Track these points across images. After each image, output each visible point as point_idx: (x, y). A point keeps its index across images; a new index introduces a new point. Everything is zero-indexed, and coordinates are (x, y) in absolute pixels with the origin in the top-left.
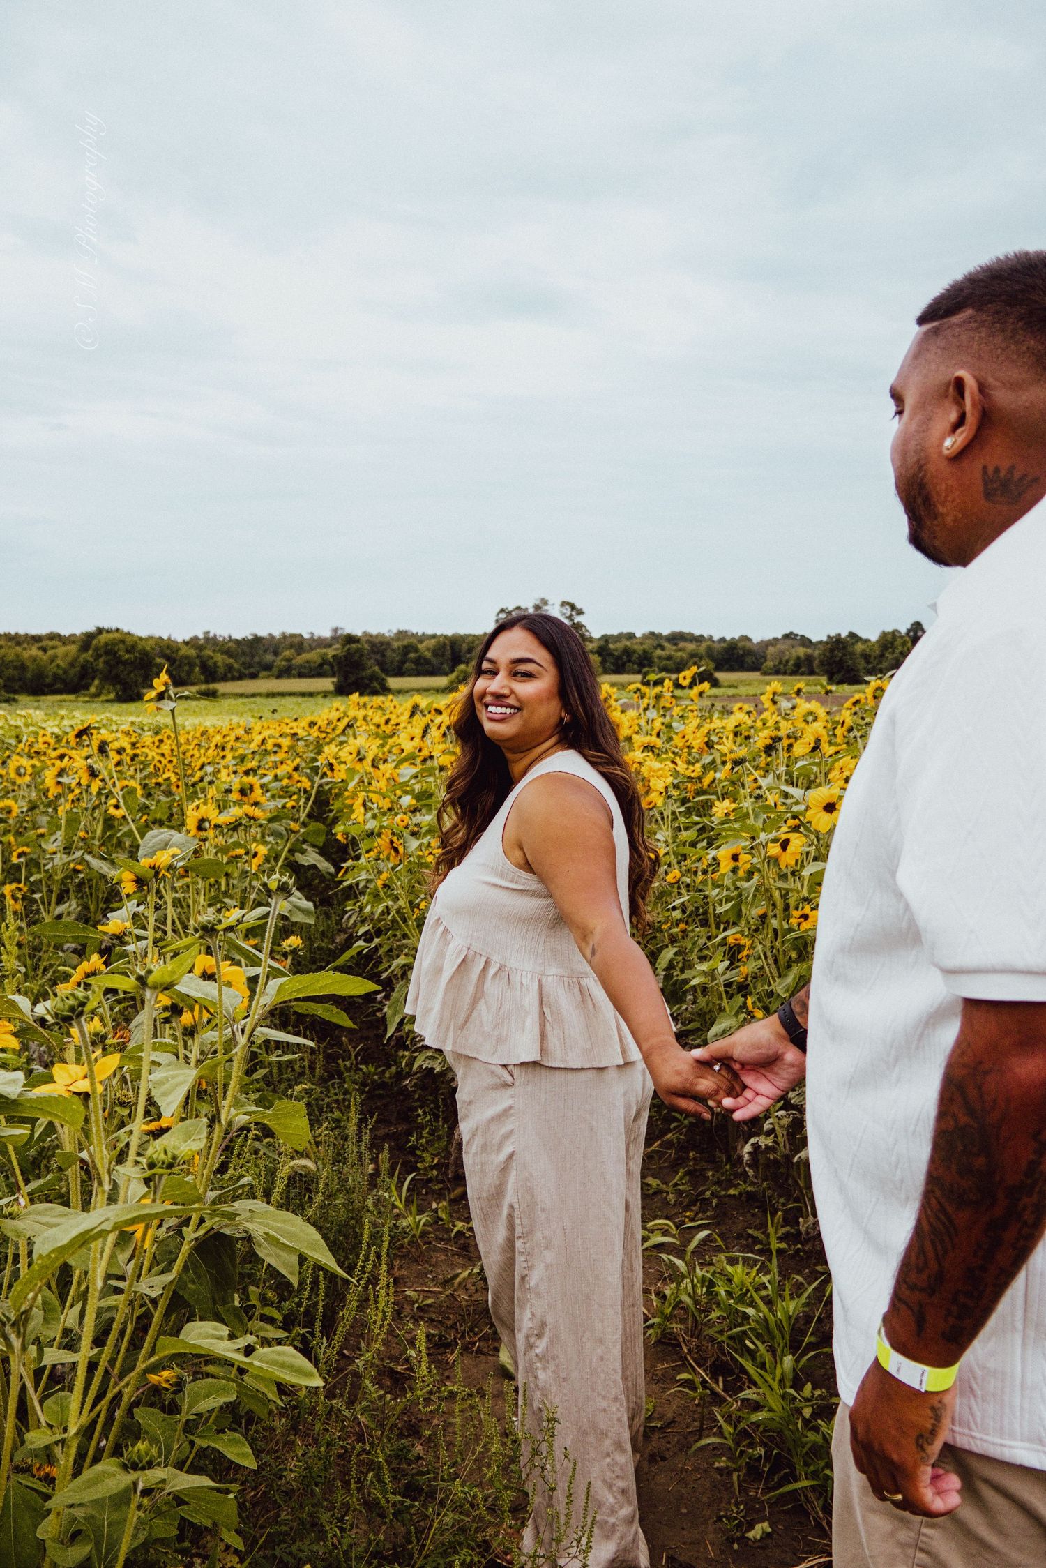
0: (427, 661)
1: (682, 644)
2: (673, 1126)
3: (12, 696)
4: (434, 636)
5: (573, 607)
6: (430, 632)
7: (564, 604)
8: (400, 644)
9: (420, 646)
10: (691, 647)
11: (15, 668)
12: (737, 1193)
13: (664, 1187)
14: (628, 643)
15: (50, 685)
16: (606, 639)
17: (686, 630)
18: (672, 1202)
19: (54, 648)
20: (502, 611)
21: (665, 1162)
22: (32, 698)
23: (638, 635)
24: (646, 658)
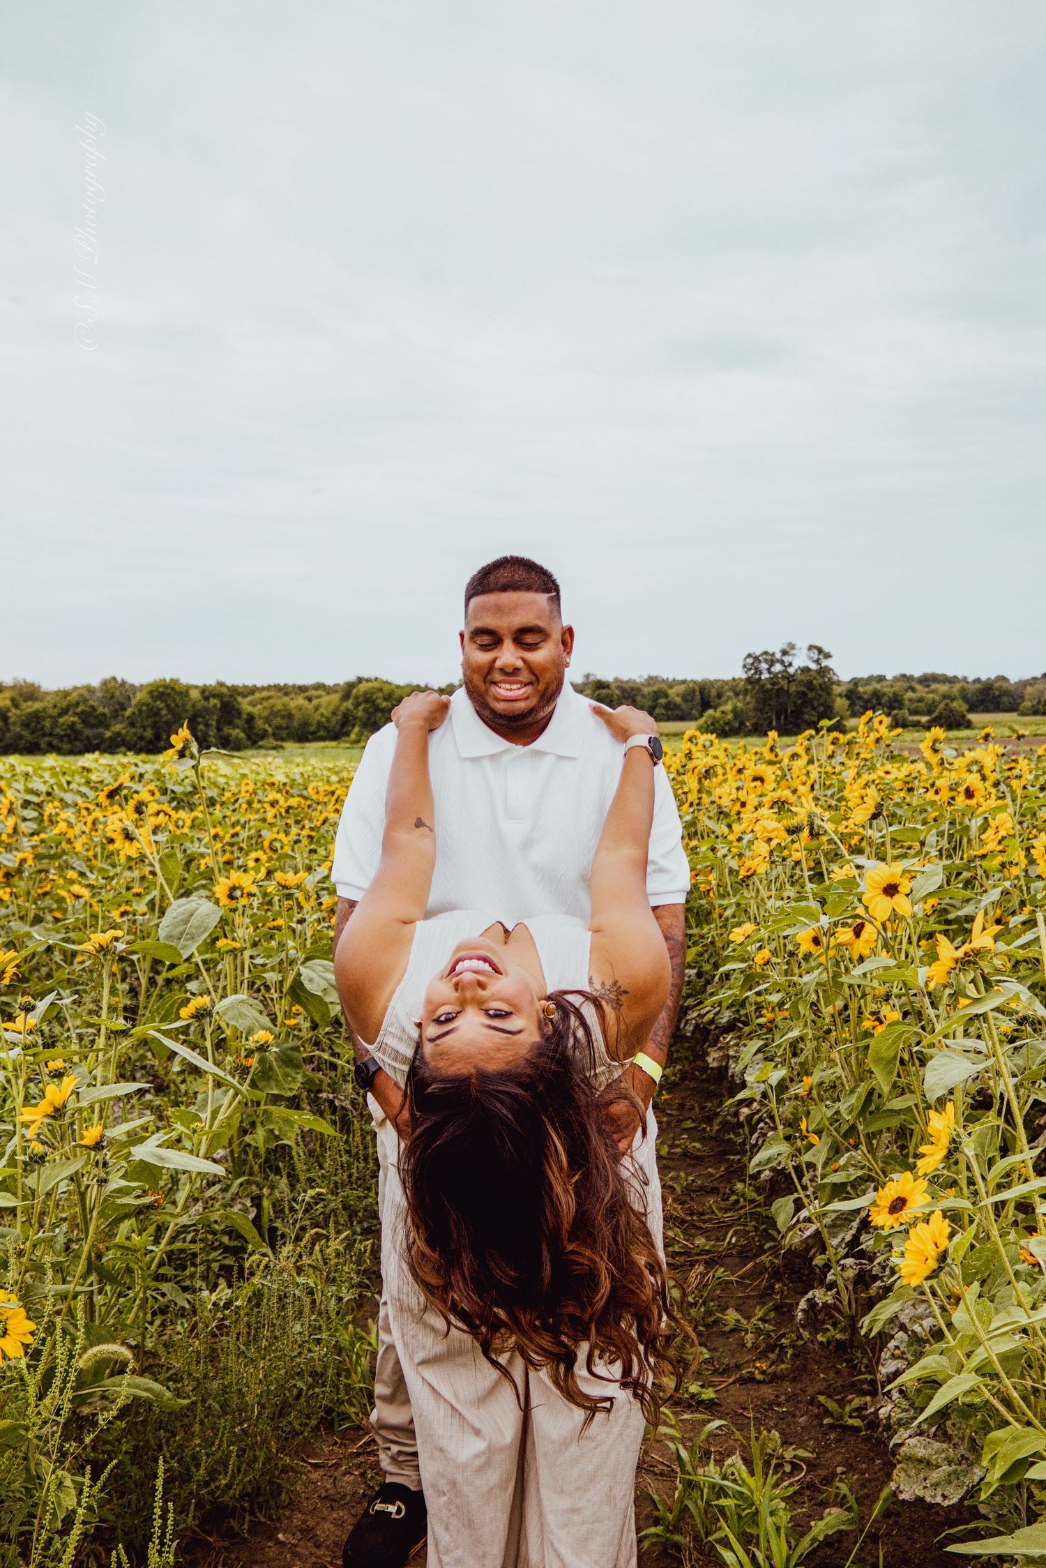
0: (677, 707)
1: (934, 686)
3: (279, 743)
4: (684, 682)
5: (820, 651)
6: (680, 677)
7: (811, 648)
8: (651, 689)
9: (671, 692)
10: (944, 688)
11: (283, 717)
12: (824, 1340)
14: (878, 686)
15: (314, 733)
16: (855, 682)
17: (939, 671)
19: (318, 697)
20: (749, 656)
22: (297, 745)
23: (889, 677)
24: (896, 701)
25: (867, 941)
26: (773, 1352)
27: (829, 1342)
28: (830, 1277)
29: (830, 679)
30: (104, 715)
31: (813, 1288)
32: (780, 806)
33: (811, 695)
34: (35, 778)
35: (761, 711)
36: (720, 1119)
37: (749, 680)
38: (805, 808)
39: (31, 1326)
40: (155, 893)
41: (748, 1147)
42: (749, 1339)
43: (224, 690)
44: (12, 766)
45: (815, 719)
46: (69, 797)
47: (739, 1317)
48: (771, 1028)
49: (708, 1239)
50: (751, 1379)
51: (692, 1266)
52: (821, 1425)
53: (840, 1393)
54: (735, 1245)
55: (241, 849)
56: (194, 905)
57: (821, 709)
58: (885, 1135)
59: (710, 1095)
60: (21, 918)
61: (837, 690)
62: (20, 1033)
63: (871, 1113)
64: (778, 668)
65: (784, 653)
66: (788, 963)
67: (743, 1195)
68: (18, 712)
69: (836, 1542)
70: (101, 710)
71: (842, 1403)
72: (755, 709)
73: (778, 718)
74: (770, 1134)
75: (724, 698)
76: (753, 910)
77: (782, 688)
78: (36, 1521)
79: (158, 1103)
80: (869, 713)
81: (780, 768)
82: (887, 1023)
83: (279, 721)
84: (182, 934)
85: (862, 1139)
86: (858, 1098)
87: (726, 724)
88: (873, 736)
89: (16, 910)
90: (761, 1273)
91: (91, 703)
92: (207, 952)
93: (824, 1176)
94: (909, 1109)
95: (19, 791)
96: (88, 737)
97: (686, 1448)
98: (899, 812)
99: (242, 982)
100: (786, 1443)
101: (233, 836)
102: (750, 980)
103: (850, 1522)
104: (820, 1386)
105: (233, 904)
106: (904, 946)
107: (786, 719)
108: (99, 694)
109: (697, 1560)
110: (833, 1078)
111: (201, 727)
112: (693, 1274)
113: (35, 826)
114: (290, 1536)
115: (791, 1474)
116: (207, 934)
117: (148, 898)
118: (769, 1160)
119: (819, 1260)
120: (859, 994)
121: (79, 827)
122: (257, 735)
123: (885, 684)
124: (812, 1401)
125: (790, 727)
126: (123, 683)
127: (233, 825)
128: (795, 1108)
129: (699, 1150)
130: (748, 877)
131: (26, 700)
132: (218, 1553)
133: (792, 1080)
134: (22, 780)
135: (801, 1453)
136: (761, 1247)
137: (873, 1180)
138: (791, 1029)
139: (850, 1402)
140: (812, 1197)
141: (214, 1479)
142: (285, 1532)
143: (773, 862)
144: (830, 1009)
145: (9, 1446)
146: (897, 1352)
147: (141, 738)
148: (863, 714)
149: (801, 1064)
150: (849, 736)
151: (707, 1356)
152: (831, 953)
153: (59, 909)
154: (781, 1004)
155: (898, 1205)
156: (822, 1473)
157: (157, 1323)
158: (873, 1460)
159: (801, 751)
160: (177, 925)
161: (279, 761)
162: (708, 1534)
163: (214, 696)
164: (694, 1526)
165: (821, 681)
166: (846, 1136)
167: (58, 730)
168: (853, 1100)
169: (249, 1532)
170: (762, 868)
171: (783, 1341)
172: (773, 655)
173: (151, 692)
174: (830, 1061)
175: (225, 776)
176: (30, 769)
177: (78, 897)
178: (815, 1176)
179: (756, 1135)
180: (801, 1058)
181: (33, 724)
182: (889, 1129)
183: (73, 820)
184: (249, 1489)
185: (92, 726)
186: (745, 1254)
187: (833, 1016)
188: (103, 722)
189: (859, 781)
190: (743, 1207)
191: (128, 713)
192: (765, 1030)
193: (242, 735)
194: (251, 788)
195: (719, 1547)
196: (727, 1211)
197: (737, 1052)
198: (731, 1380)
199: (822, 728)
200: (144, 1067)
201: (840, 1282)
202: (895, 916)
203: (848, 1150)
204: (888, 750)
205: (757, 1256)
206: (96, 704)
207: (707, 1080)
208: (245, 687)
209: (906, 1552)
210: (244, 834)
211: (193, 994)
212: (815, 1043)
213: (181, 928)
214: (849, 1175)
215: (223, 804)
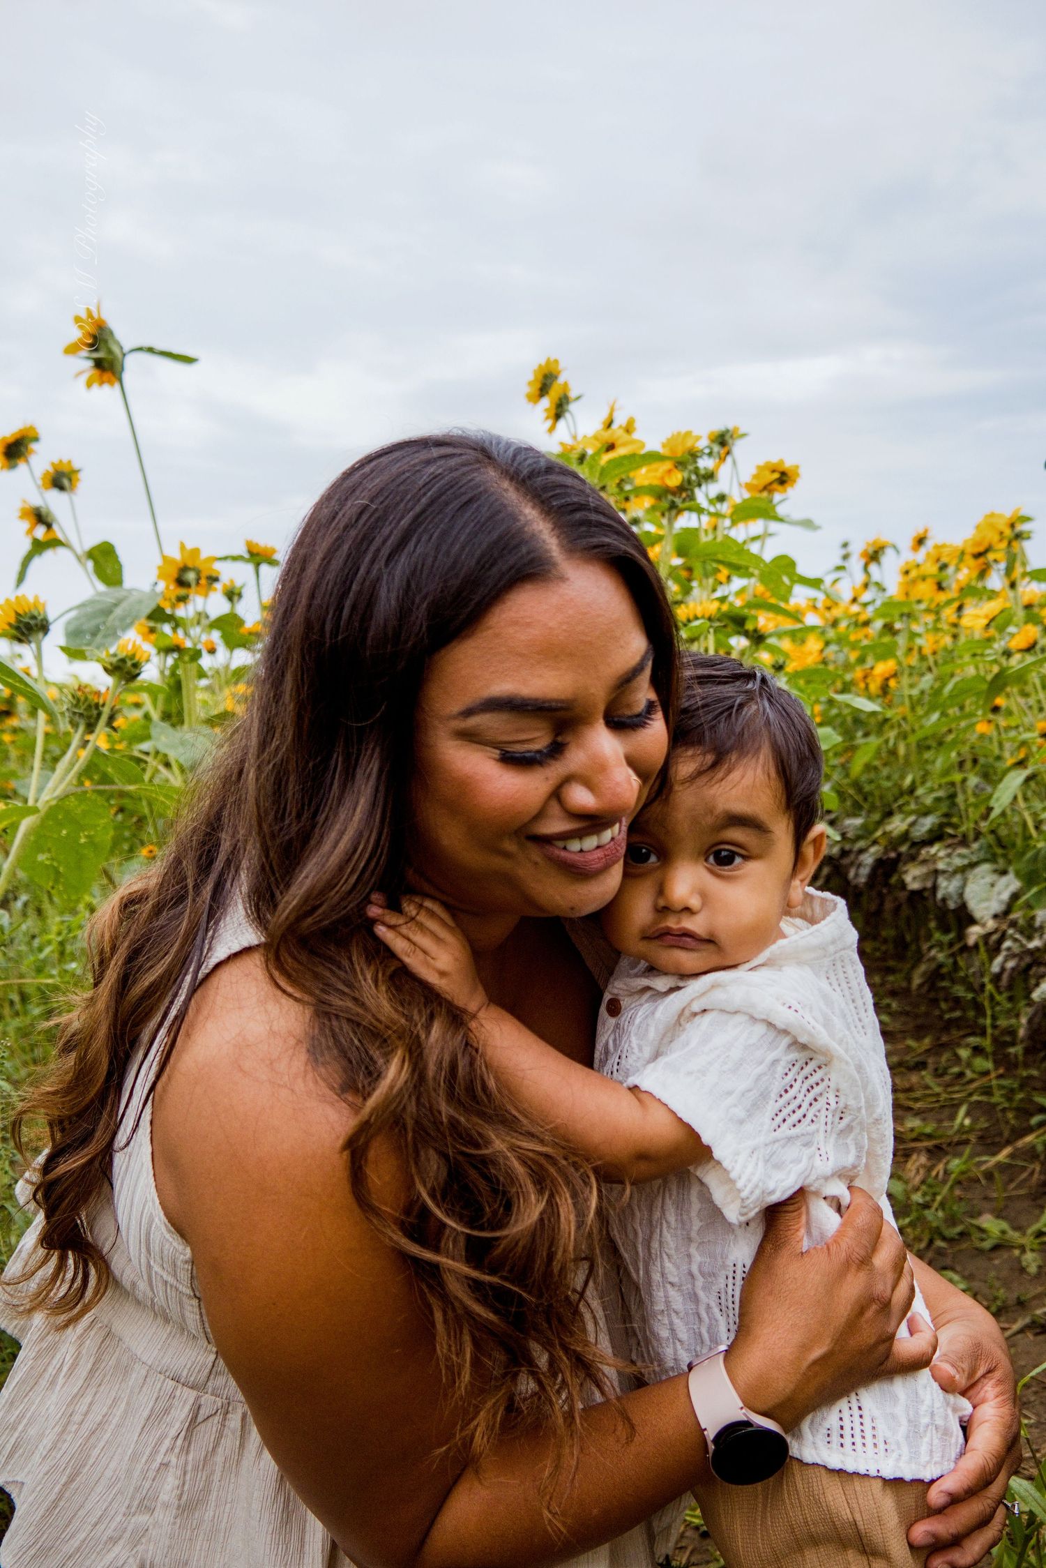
2: (1035, 1120)
13: (1014, 1235)
18: (1033, 1269)
21: (1019, 1186)
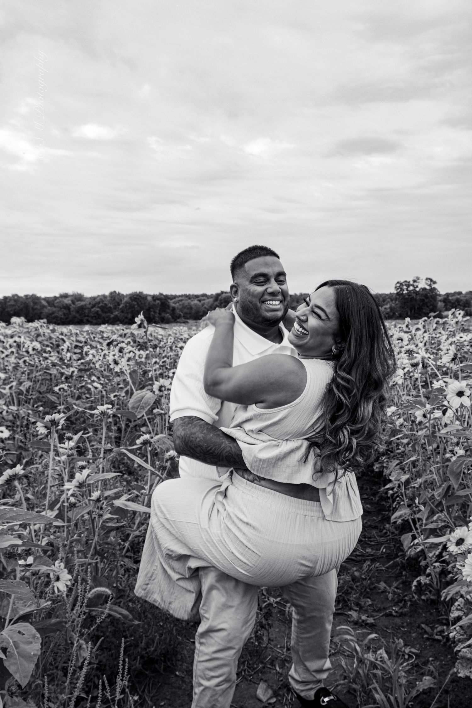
3: (186, 320)
5: (431, 280)
7: (427, 279)
11: (188, 309)
14: (459, 297)
16: (448, 295)
19: (204, 300)
20: (398, 283)
22: (194, 321)
23: (464, 292)
24: (467, 303)
25: (449, 417)
26: (401, 602)
27: (427, 600)
28: (428, 571)
29: (436, 293)
30: (110, 307)
31: (420, 575)
32: (410, 352)
33: (426, 301)
34: (80, 335)
35: (403, 308)
36: (379, 495)
37: (398, 294)
38: (421, 354)
39: (70, 577)
40: (128, 387)
41: (392, 508)
42: (390, 596)
43: (162, 296)
44: (71, 330)
45: (428, 312)
46: (94, 344)
47: (385, 586)
48: (403, 455)
49: (372, 549)
50: (391, 615)
51: (365, 561)
52: (423, 638)
53: (432, 623)
54: (385, 553)
55: (167, 368)
56: (144, 393)
57: (431, 307)
58: (456, 506)
59: (375, 483)
60: (72, 397)
61: (439, 298)
62: (66, 449)
63: (449, 496)
64: (411, 288)
65: (414, 281)
66: (412, 425)
67: (389, 530)
68: (74, 306)
69: (428, 692)
70: (109, 305)
71: (433, 628)
72: (401, 307)
73: (411, 311)
74: (402, 503)
75: (386, 302)
76: (396, 400)
77: (413, 297)
78: (70, 662)
79: (130, 479)
80: (453, 310)
81: (411, 335)
82: (458, 455)
83: (185, 310)
84: (139, 406)
85: (445, 507)
86: (443, 489)
87: (387, 314)
88: (455, 320)
89: (70, 393)
90: (397, 566)
91: (105, 302)
92: (149, 414)
93: (426, 525)
94: (468, 495)
95: (73, 341)
96: (104, 318)
97: (359, 645)
98: (466, 356)
99: (165, 428)
100: (406, 645)
101: (163, 362)
102: (394, 432)
103: (435, 684)
104: (423, 620)
105: (161, 393)
106: (467, 419)
107: (414, 311)
108: (108, 298)
109: (363, 697)
110: (431, 479)
111: (152, 313)
112: (365, 565)
113: (80, 356)
114: (181, 673)
115: (408, 660)
116: (149, 407)
117: (125, 389)
118: (400, 516)
119: (423, 563)
120: (445, 441)
121: (97, 358)
122: (176, 317)
123: (462, 296)
124: (419, 627)
125: (416, 316)
126: (119, 294)
127: (163, 358)
128: (414, 492)
129: (369, 508)
130: (394, 385)
131: (78, 301)
132: (150, 679)
133: (412, 479)
134: (74, 336)
135: (413, 650)
136: (397, 554)
137: (449, 527)
138: (412, 456)
139: (437, 628)
140: (420, 534)
141: (148, 647)
142: (179, 671)
143: (405, 379)
144: (431, 448)
145: (58, 630)
146: (459, 607)
147: (126, 318)
148: (450, 310)
149: (417, 472)
150: (444, 320)
151: (370, 603)
152: (432, 422)
153: (88, 393)
154: (408, 444)
155: (460, 542)
156: (423, 660)
157: (127, 576)
158: (447, 656)
159: (420, 326)
160: (136, 402)
161: (185, 328)
162: (368, 685)
163: (158, 299)
164: (362, 681)
165: (431, 294)
166: (437, 506)
167: (91, 314)
168: (440, 490)
169: (164, 670)
170: (400, 382)
171: (406, 598)
172: (409, 282)
173: (131, 298)
174: (430, 471)
175: (162, 335)
176: (78, 332)
177: (96, 388)
178: (422, 524)
179: (395, 503)
180: (417, 469)
181: (80, 312)
182: (457, 504)
183: (95, 354)
184: (164, 652)
185: (106, 312)
186: (389, 557)
187: (432, 451)
188: (110, 310)
189: (448, 341)
190: (389, 535)
191: (121, 306)
192: (400, 456)
193: (170, 317)
194: (172, 341)
195: (374, 692)
196: (381, 537)
197: (387, 464)
198: (381, 615)
199: (430, 317)
200: (123, 463)
201: (433, 574)
202: (462, 406)
203: (438, 513)
204: (462, 327)
205: (395, 558)
206: (107, 303)
207: (374, 477)
208: (172, 295)
209: (461, 699)
210: (168, 361)
211: (143, 433)
212: (423, 462)
213: (139, 404)
214: (438, 525)
215: (160, 347)
